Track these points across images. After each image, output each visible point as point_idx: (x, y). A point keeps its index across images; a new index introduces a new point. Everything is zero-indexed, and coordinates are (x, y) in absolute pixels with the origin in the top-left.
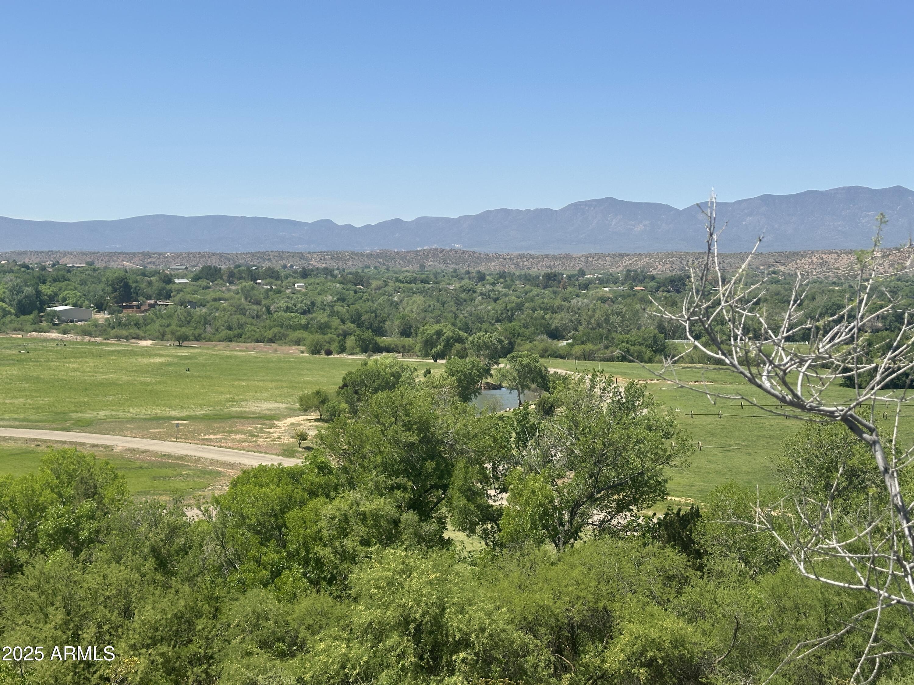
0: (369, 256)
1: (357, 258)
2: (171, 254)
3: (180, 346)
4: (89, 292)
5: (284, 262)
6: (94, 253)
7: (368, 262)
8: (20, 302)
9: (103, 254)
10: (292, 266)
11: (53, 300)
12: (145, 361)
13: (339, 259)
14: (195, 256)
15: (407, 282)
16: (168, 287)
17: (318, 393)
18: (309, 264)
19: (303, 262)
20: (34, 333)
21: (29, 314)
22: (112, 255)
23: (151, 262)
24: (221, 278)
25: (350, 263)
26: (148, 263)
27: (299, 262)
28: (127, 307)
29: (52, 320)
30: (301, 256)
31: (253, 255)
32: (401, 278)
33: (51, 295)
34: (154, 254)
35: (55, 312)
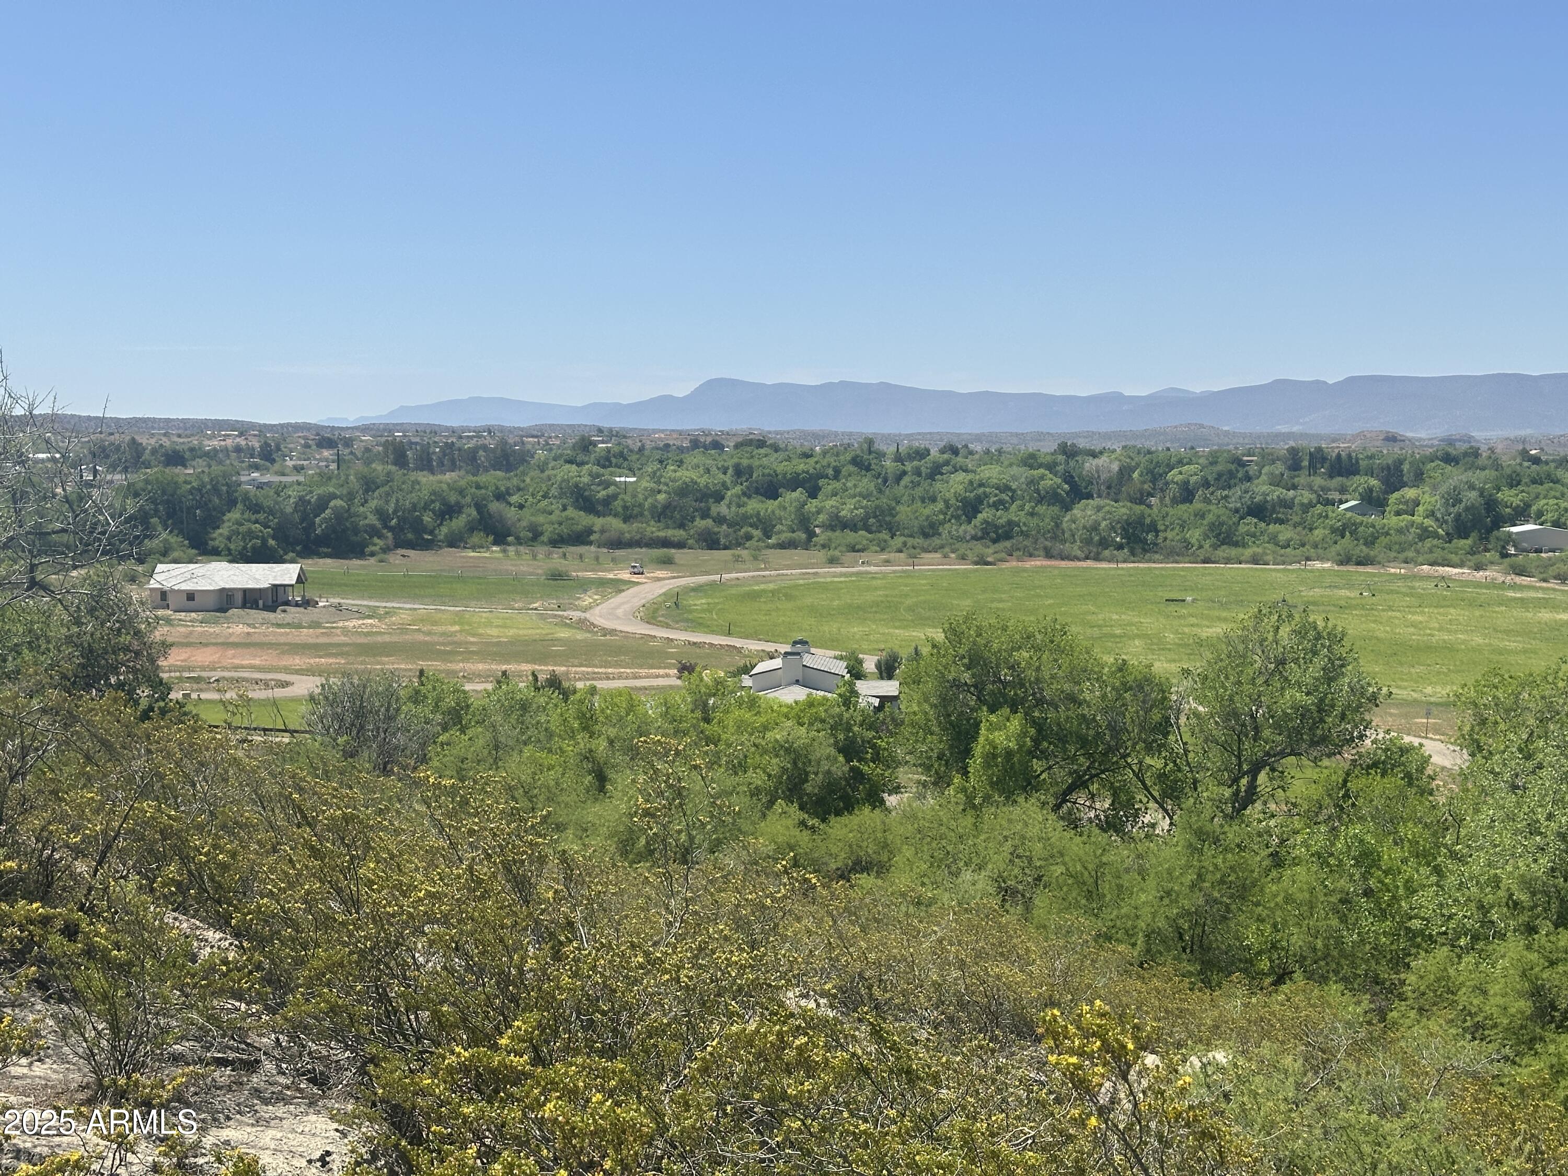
8: (1458, 517)
11: (1521, 515)
12: (1545, 615)
20: (1425, 567)
21: (1466, 538)
29: (1504, 547)
33: (1518, 506)
35: (1510, 534)
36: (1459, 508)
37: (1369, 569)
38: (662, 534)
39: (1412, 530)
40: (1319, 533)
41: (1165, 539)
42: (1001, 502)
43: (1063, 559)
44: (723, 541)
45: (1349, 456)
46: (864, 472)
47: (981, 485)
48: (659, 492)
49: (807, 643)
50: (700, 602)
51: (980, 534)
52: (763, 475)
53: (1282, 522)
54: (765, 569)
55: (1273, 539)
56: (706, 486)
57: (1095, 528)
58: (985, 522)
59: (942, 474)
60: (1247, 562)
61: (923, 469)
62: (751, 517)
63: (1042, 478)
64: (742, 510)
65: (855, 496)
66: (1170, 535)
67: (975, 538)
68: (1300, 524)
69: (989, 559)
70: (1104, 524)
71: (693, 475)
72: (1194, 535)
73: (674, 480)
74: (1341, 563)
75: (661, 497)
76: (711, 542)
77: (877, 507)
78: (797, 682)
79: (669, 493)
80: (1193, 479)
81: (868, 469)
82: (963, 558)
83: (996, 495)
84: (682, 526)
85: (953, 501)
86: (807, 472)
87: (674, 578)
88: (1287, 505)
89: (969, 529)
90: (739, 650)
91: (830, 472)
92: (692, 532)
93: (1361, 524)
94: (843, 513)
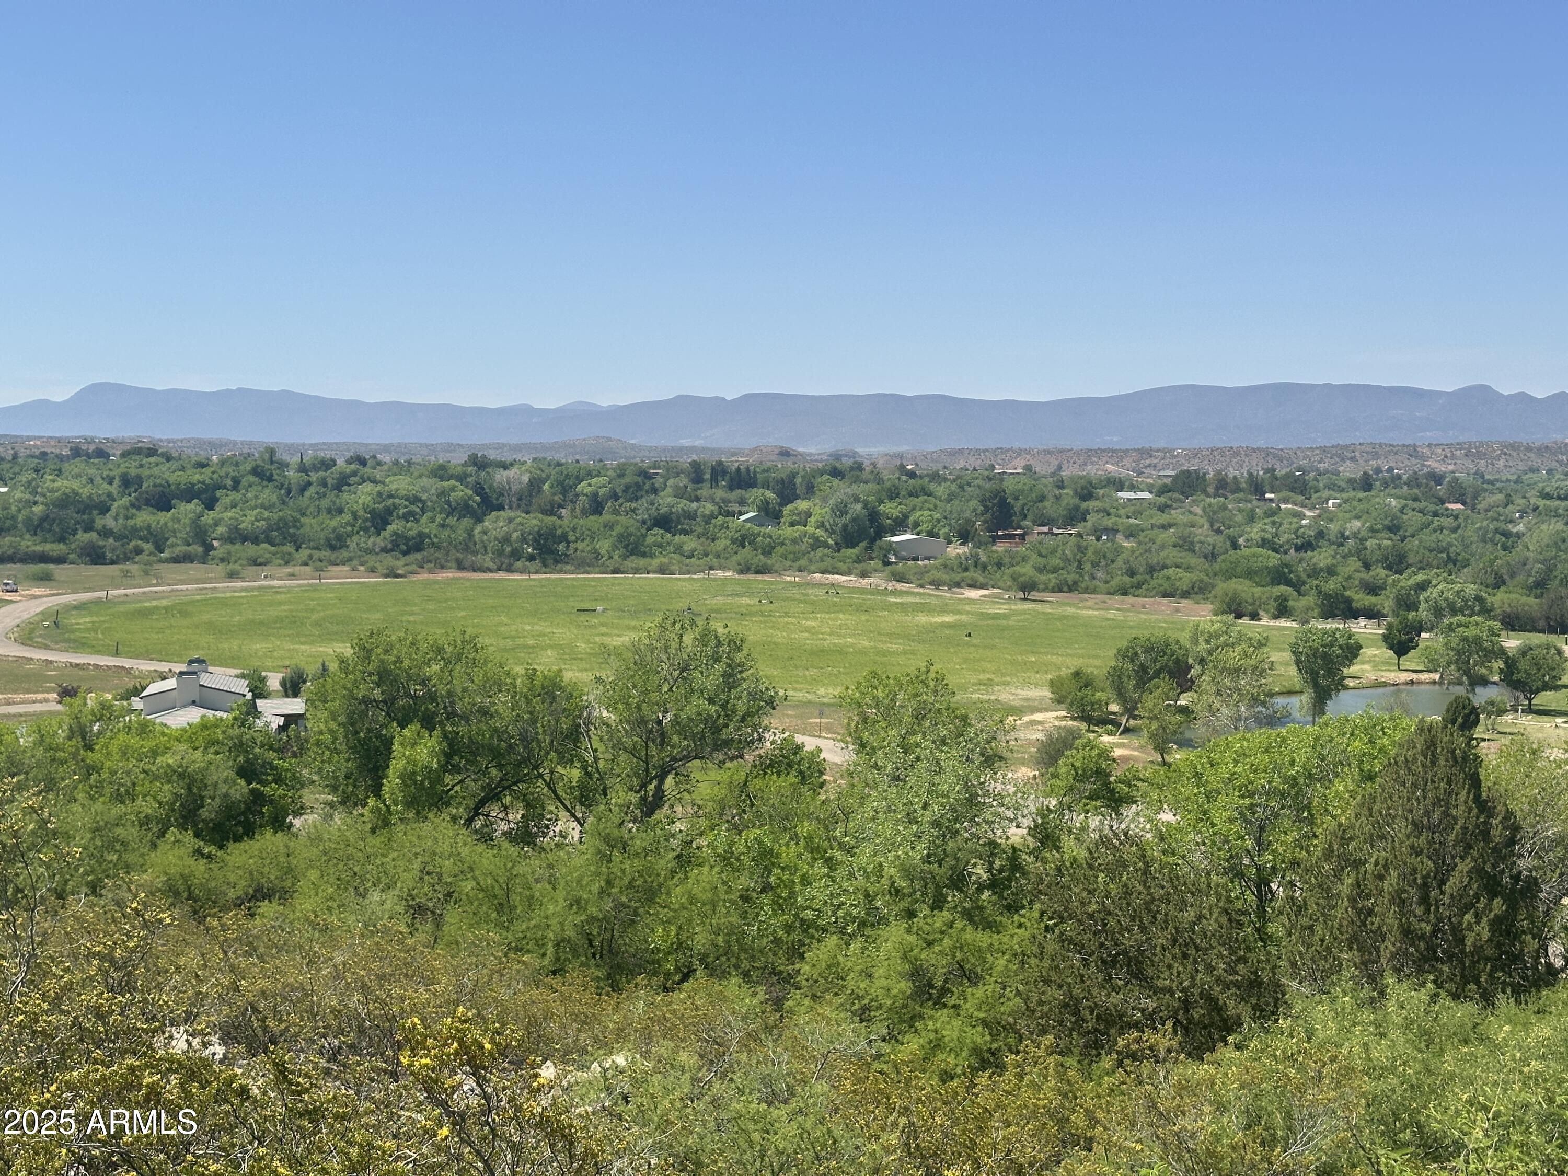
0: (1544, 450)
1: (1515, 454)
2: (1183, 450)
3: (1025, 599)
4: (951, 512)
5: (1379, 462)
6: (1061, 451)
7: (1536, 461)
8: (845, 526)
9: (1078, 453)
10: (1390, 470)
11: (900, 525)
12: (923, 619)
13: (1480, 455)
14: (1222, 454)
15: (1559, 498)
16: (1084, 505)
17: (1077, 674)
18: (1423, 465)
19: (1414, 461)
20: (817, 575)
21: (853, 547)
22: (1091, 454)
23: (1149, 466)
24: (1204, 491)
25: (1501, 463)
26: (1146, 467)
27: (1407, 462)
28: (1005, 537)
29: (885, 556)
30: (1413, 452)
31: (1324, 450)
32: (1547, 490)
33: (897, 517)
34: (1158, 451)
35: (891, 543)
36: (846, 519)
37: (767, 578)
38: (39, 548)
39: (805, 540)
40: (721, 544)
41: (576, 550)
42: (412, 514)
43: (474, 571)
44: (109, 555)
45: (748, 469)
46: (265, 483)
47: (391, 496)
48: (35, 503)
49: (204, 661)
50: (84, 620)
51: (389, 546)
52: (155, 485)
53: (686, 533)
54: (157, 585)
55: (679, 549)
56: (90, 497)
57: (506, 540)
58: (395, 533)
59: (349, 485)
60: (655, 572)
61: (330, 481)
62: (141, 529)
63: (453, 489)
64: (131, 522)
65: (256, 507)
66: (580, 545)
67: (384, 550)
68: (703, 535)
69: (400, 572)
70: (515, 535)
71: (75, 485)
72: (604, 546)
73: (52, 491)
74: (741, 572)
75: (37, 509)
76: (96, 557)
77: (281, 519)
78: (194, 703)
79: (46, 505)
80: (602, 491)
81: (270, 479)
82: (373, 570)
83: (406, 507)
84: (62, 539)
85: (361, 513)
86: (203, 483)
87: (53, 595)
88: (692, 516)
89: (378, 541)
90: (128, 671)
91: (229, 482)
92: (73, 546)
93: (759, 534)
94: (242, 526)
